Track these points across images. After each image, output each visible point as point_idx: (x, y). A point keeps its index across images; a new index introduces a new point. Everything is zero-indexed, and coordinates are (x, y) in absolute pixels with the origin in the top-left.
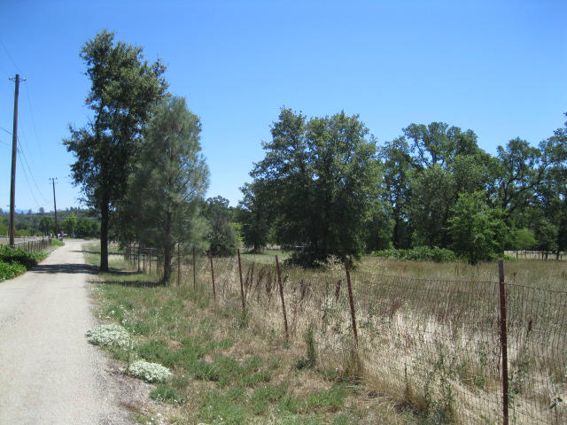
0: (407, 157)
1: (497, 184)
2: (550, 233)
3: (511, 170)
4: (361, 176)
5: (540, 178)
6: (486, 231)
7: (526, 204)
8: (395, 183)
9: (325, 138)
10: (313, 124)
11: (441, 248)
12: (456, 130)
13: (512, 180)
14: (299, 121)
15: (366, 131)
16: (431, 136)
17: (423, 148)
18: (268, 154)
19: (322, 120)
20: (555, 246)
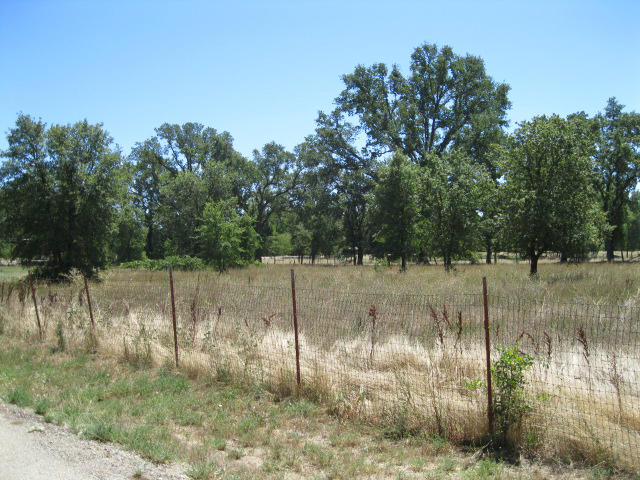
0: (160, 159)
1: (254, 188)
2: (304, 238)
3: (267, 174)
4: (106, 187)
5: (294, 183)
6: (233, 239)
7: (283, 209)
8: (148, 187)
9: (67, 147)
10: (53, 131)
11: (192, 256)
12: (212, 131)
13: (267, 184)
14: (39, 128)
15: (111, 140)
16: (186, 137)
17: (178, 150)
18: (4, 163)
19: (63, 128)
20: (308, 250)
